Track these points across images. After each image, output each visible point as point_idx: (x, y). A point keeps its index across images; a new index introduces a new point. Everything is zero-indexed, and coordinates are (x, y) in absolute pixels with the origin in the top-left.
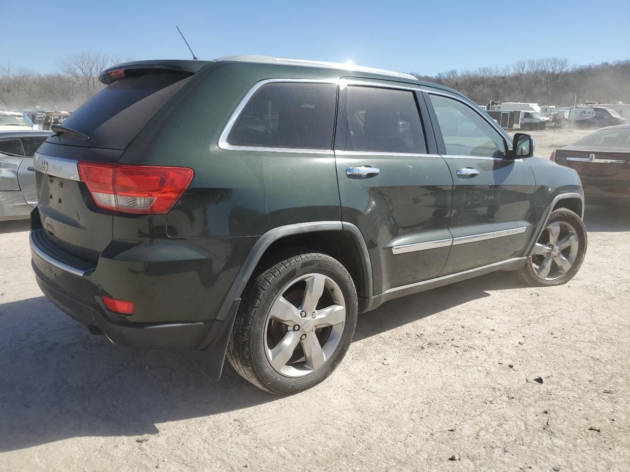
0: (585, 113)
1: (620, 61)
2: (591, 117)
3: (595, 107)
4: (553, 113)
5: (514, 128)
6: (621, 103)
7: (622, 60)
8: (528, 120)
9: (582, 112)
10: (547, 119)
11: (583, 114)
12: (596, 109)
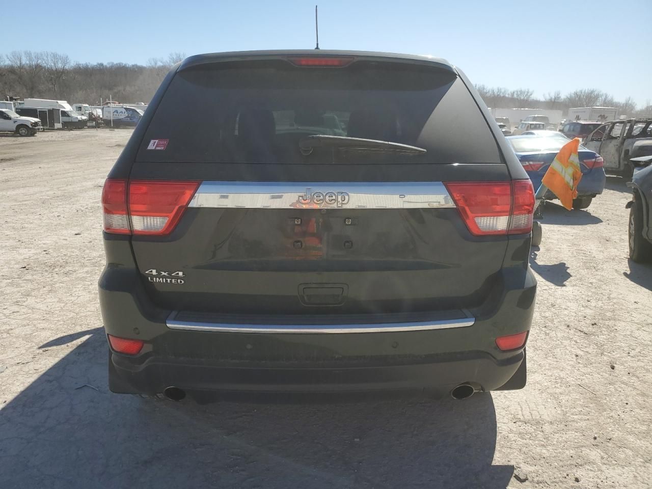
0: (117, 113)
1: (113, 63)
2: (124, 116)
3: (125, 107)
4: (88, 112)
5: (56, 128)
6: (143, 104)
7: (115, 62)
8: (66, 119)
9: (115, 112)
10: (84, 118)
11: (115, 113)
12: (126, 109)
